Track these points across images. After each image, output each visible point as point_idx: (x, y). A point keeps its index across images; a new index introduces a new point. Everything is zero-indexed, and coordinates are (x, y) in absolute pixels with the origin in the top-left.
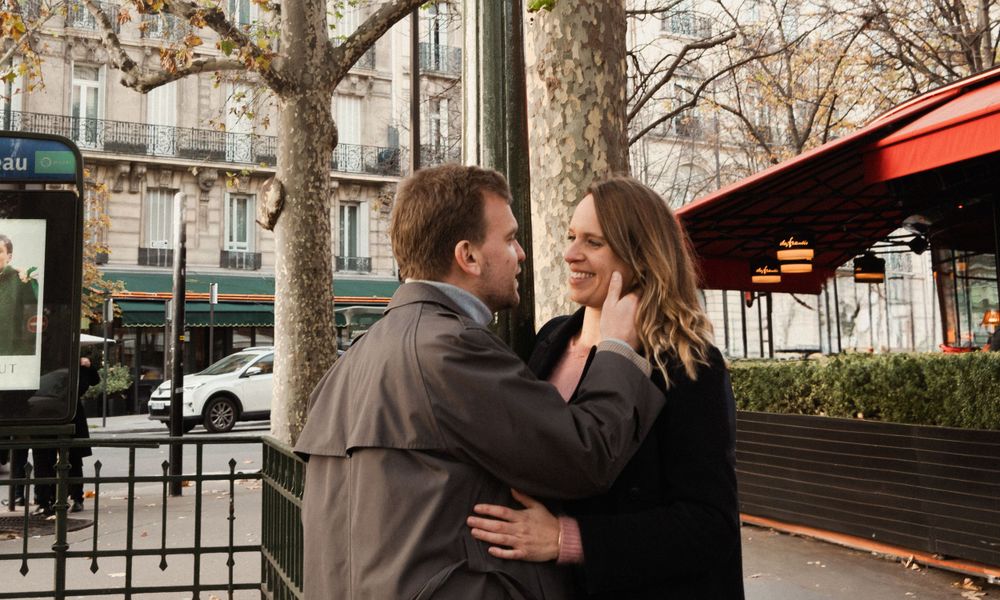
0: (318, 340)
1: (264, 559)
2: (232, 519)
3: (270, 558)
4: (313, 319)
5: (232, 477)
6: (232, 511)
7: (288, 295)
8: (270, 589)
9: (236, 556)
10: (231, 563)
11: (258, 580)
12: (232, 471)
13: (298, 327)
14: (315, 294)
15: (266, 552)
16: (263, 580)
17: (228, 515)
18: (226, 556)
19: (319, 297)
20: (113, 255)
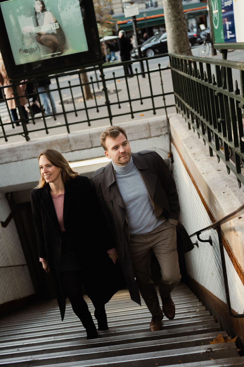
0: (179, 22)
1: (175, 97)
2: (162, 84)
3: (178, 96)
4: (177, 15)
5: (160, 70)
6: (162, 82)
7: (168, 9)
8: (179, 106)
9: (166, 96)
10: (164, 99)
11: (174, 103)
12: (160, 68)
13: (172, 19)
14: (176, 7)
15: (176, 94)
16: (176, 103)
17: (161, 83)
18: (162, 97)
19: (178, 7)
20: (115, 11)
